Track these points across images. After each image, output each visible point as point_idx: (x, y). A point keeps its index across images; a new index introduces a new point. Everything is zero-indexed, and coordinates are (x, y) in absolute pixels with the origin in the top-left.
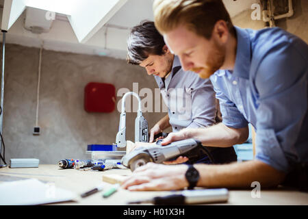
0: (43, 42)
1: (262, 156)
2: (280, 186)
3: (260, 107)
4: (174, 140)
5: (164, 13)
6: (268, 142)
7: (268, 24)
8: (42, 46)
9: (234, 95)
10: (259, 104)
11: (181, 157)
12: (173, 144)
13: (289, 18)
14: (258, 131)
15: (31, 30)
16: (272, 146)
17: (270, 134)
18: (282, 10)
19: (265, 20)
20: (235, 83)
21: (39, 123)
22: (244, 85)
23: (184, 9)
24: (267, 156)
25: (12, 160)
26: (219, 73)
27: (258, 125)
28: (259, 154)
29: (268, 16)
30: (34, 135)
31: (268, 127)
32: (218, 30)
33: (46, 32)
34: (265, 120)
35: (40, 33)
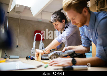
0: (20, 16)
1: (98, 56)
2: (104, 66)
3: (98, 38)
4: (66, 50)
5: (66, 5)
6: (101, 51)
7: (98, 11)
8: (20, 18)
9: (89, 34)
10: (98, 37)
11: (68, 56)
12: (66, 51)
13: (106, 9)
14: (97, 47)
15: (16, 12)
16: (102, 52)
17: (102, 48)
18: (103, 6)
19: (97, 9)
20: (89, 30)
21: (18, 44)
22: (93, 31)
23: (73, 4)
24: (100, 56)
25: (10, 56)
26: (83, 27)
27: (97, 45)
28: (97, 55)
29: (98, 8)
30: (17, 48)
31: (101, 45)
32: (84, 11)
33: (22, 13)
34: (100, 43)
35: (19, 13)
